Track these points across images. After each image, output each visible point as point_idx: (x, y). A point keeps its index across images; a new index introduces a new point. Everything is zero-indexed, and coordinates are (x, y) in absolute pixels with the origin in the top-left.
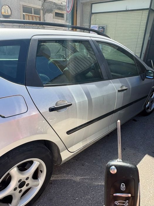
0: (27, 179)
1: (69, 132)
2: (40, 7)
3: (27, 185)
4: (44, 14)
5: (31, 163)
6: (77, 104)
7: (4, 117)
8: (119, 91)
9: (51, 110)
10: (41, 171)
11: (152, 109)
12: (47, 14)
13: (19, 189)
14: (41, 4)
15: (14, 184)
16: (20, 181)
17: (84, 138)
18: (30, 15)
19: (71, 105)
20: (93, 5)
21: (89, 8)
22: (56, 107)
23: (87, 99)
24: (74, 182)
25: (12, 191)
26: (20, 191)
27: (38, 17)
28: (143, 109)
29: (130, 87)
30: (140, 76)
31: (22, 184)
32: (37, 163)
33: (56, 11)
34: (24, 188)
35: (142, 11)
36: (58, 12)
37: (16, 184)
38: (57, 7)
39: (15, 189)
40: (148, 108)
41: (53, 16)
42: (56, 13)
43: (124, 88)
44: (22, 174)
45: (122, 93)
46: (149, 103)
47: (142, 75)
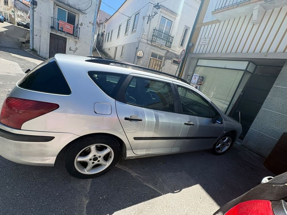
0: (100, 157)
1: (135, 139)
2: (163, 55)
3: (99, 161)
4: (165, 60)
5: (106, 148)
6: (146, 121)
7: (96, 113)
8: (185, 124)
9: (126, 119)
10: (110, 157)
11: (223, 151)
12: (167, 60)
13: (92, 161)
14: (165, 53)
15: (91, 156)
16: (95, 156)
17: (148, 148)
18: (155, 59)
19: (141, 120)
20: (199, 60)
21: (196, 61)
22: (130, 118)
23: (155, 121)
24: (132, 176)
25: (88, 159)
26: (93, 163)
27: (160, 61)
28: (211, 147)
29: (198, 124)
30: (211, 119)
31: (95, 159)
32: (109, 150)
33: (175, 59)
34: (96, 162)
35: (238, 71)
36: (176, 60)
37: (92, 157)
38: (176, 57)
39: (90, 160)
40: (219, 149)
41: (172, 62)
42: (174, 60)
43: (192, 123)
44: (98, 152)
45: (189, 126)
46: (220, 145)
47: (213, 119)
